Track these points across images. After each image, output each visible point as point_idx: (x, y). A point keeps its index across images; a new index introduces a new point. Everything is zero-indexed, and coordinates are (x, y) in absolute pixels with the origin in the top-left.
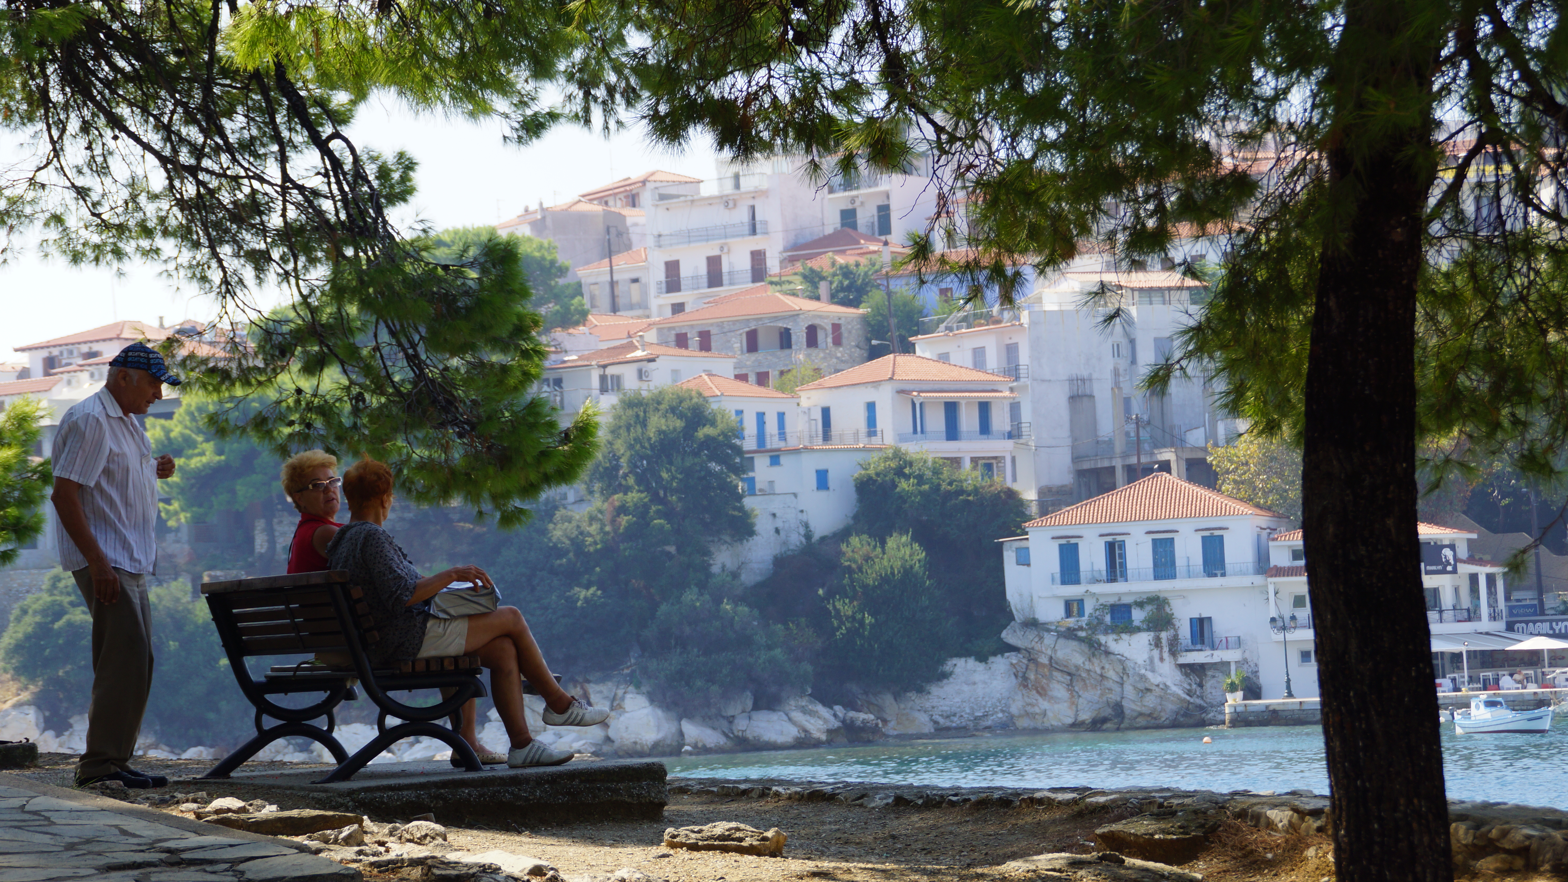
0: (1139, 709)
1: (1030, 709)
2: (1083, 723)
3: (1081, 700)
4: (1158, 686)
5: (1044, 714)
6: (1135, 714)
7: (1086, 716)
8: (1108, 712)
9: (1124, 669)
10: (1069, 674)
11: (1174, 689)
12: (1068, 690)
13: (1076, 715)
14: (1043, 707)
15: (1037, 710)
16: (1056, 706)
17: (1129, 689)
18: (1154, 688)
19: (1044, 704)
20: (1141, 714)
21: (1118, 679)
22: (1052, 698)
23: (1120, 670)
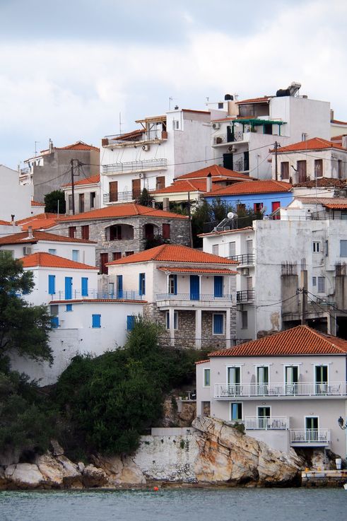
0: (266, 473)
1: (205, 470)
2: (235, 480)
3: (234, 466)
4: (279, 459)
5: (213, 473)
6: (264, 476)
7: (237, 476)
8: (250, 474)
9: (259, 447)
10: (229, 449)
11: (290, 461)
12: (228, 459)
13: (231, 475)
14: (212, 469)
15: (209, 471)
16: (220, 469)
17: (261, 460)
18: (276, 460)
19: (213, 467)
20: (268, 476)
21: (256, 454)
22: (218, 463)
23: (257, 448)
